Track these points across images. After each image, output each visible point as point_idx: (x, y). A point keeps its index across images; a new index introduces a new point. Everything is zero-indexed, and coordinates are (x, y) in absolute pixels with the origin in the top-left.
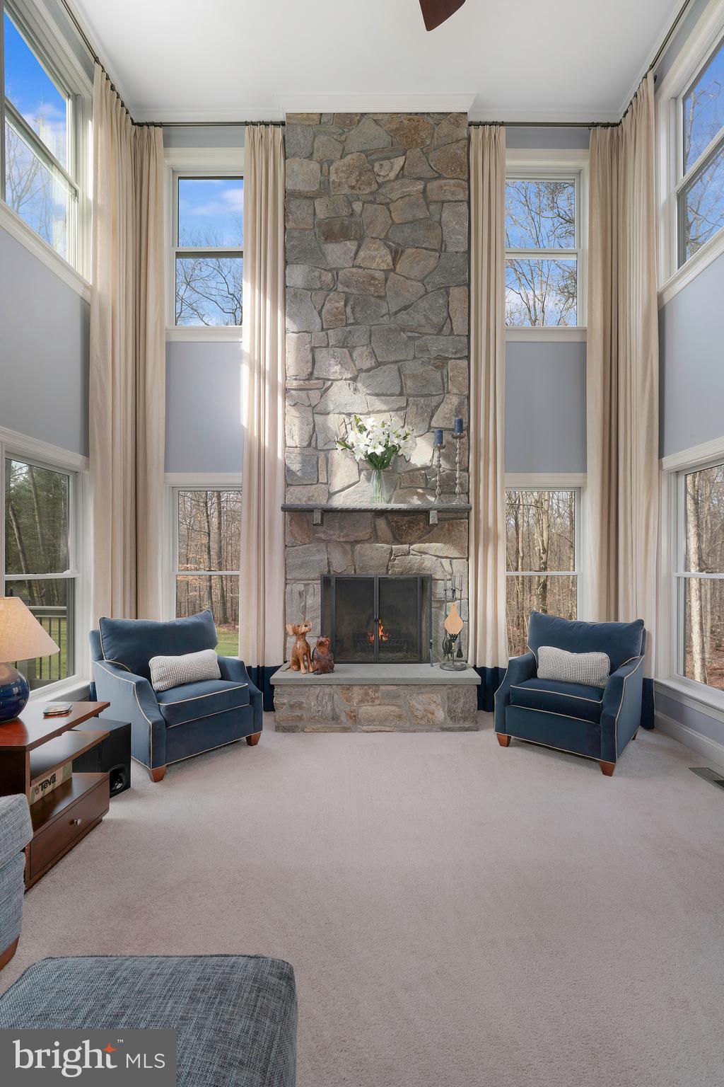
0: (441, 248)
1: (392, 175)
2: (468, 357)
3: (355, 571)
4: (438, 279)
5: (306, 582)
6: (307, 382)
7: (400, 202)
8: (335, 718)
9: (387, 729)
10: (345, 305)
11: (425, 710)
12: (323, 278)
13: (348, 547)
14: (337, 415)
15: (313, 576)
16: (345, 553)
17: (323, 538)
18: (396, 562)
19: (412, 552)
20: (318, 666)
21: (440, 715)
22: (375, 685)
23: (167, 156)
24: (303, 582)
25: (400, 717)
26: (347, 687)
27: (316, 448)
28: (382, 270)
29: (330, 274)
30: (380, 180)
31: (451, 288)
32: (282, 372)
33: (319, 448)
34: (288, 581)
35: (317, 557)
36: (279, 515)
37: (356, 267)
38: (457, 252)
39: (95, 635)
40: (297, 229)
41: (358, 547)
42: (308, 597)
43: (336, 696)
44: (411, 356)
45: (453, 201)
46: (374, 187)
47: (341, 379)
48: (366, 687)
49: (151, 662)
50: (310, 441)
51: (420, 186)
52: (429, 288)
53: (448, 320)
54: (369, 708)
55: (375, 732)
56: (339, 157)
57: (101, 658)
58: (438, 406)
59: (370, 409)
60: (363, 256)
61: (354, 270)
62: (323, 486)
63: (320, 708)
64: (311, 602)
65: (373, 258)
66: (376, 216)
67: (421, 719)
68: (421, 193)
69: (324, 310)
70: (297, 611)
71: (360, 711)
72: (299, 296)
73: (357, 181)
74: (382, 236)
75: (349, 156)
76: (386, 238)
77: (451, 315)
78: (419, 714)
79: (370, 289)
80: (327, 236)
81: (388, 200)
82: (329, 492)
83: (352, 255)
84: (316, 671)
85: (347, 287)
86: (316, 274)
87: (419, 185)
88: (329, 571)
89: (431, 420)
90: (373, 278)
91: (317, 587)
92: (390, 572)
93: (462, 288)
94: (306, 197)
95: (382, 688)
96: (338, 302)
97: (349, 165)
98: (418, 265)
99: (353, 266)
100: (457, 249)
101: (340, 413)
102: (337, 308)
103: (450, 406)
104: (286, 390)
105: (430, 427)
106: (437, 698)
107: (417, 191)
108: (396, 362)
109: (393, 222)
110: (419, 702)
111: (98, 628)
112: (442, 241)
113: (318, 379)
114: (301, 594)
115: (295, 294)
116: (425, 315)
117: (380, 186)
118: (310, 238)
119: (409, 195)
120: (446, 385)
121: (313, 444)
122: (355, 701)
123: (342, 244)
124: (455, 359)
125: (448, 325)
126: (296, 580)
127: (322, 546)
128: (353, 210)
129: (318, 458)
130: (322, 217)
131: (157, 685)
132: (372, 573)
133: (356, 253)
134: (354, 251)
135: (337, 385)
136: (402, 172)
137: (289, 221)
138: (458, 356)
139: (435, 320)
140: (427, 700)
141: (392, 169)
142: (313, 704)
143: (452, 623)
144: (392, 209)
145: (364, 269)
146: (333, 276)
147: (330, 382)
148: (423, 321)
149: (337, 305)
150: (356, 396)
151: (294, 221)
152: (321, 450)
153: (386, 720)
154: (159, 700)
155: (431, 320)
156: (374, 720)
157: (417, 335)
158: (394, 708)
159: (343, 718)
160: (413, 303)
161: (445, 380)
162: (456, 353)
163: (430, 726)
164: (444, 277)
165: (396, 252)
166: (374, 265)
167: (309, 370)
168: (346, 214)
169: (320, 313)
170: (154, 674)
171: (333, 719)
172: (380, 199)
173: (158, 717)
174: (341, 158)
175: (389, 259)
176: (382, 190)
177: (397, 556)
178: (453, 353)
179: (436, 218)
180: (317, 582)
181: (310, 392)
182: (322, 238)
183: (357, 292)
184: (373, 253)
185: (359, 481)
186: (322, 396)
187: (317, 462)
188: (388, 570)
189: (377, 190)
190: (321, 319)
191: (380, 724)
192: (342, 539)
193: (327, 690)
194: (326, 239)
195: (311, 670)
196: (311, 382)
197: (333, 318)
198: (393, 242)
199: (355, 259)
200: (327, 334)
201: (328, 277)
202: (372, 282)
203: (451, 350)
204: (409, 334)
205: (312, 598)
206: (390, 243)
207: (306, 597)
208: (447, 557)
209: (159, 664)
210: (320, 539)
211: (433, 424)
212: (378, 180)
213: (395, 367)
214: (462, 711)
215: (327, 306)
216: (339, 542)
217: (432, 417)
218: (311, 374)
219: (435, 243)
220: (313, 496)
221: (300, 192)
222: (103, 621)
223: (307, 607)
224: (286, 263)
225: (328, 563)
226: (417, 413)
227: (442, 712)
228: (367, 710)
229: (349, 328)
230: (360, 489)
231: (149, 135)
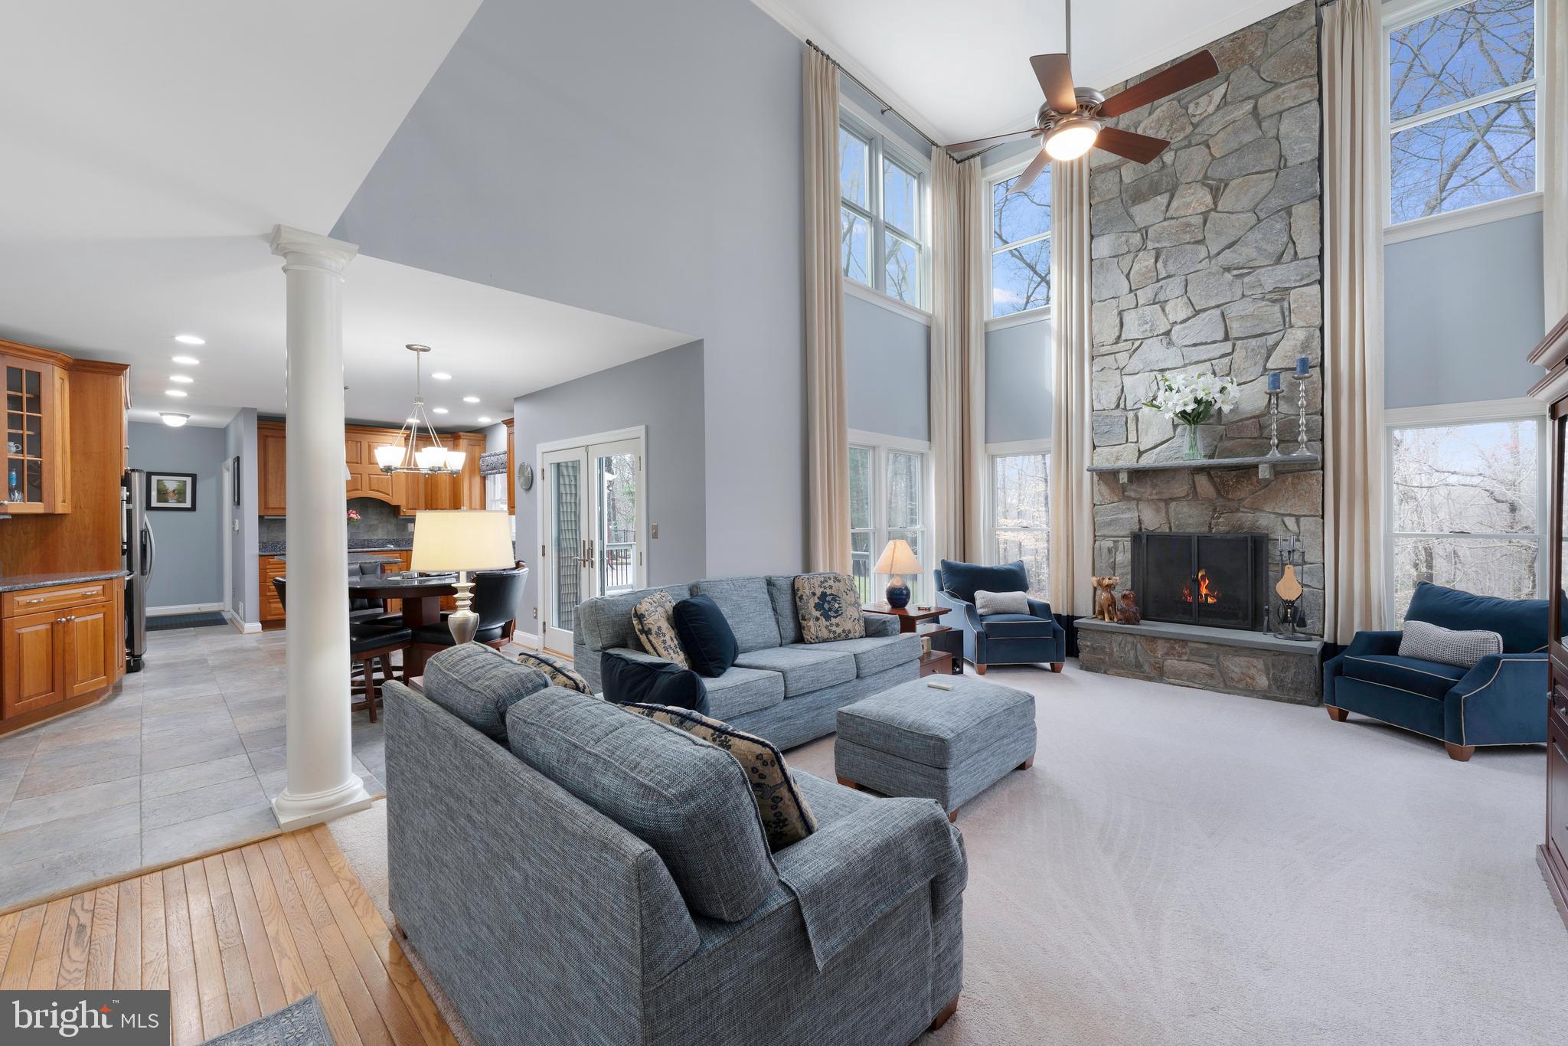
0: (1279, 165)
1: (1211, 109)
2: (1321, 282)
3: (1170, 528)
4: (1275, 202)
5: (1115, 539)
6: (1114, 346)
7: (1222, 134)
8: (1138, 666)
9: (1197, 686)
10: (1156, 261)
11: (1242, 673)
12: (1131, 241)
13: (1162, 505)
14: (1147, 374)
15: (1122, 533)
16: (1158, 511)
17: (1133, 496)
18: (1221, 520)
19: (1241, 509)
20: (1121, 617)
21: (1263, 681)
22: (1183, 641)
23: (984, 175)
24: (1113, 539)
25: (1211, 676)
26: (1153, 639)
27: (1125, 409)
28: (1200, 214)
29: (1139, 235)
30: (1195, 120)
31: (1294, 207)
32: (1089, 342)
33: (1128, 408)
34: (1097, 538)
35: (1127, 515)
36: (1087, 475)
37: (1169, 219)
38: (1301, 164)
39: (937, 573)
40: (1102, 202)
41: (1173, 505)
42: (1117, 553)
43: (1139, 646)
44: (1239, 295)
45: (1294, 107)
46: (1189, 129)
47: (1152, 337)
48: (1172, 641)
49: (975, 594)
50: (1119, 403)
51: (1248, 106)
52: (1262, 215)
53: (1290, 245)
54: (1176, 662)
55: (1182, 686)
56: (1147, 115)
57: (941, 589)
58: (1277, 344)
59: (1187, 362)
60: (1176, 206)
61: (1166, 223)
62: (1133, 445)
63: (1122, 655)
64: (1120, 558)
65: (1189, 205)
66: (1192, 159)
67: (1238, 682)
68: (1250, 114)
69: (1131, 274)
70: (1106, 567)
71: (1166, 663)
72: (1105, 265)
73: (1168, 132)
74: (1200, 177)
75: (1159, 110)
76: (1206, 177)
77: (1294, 238)
78: (1236, 677)
79: (1185, 237)
80: (1135, 198)
81: (1206, 137)
82: (1139, 450)
83: (1164, 208)
84: (1120, 621)
85: (1158, 242)
86: (1123, 239)
87: (1246, 106)
88: (1140, 529)
89: (1267, 361)
90: (1188, 225)
91: (1127, 544)
92: (1214, 531)
93: (1310, 202)
94: (1111, 169)
95: (1189, 644)
96: (1148, 260)
97: (1158, 120)
98: (1246, 195)
99: (1165, 219)
100: (1301, 160)
101: (1151, 371)
102: (1146, 267)
103: (1293, 343)
104: (1093, 357)
105: (1265, 369)
106: (1259, 664)
107: (1243, 114)
108: (1218, 306)
109: (1214, 158)
110: (1236, 665)
111: (940, 568)
112: (1281, 156)
113: (1126, 340)
114: (1109, 550)
115: (1102, 265)
116: (1256, 247)
117: (1195, 126)
118: (1116, 206)
119: (1233, 122)
120: (1287, 319)
121: (1122, 405)
122: (1159, 654)
123: (1152, 201)
124: (1300, 286)
125: (1290, 251)
126: (1105, 537)
127: (1133, 504)
128: (1163, 163)
129: (1127, 418)
130: (1129, 182)
131: (980, 611)
132: (1190, 530)
133: (1169, 205)
134: (1165, 204)
135: (1147, 344)
136: (1224, 100)
137: (1093, 198)
138: (1305, 282)
139: (1270, 248)
140: (1245, 663)
141: (1211, 102)
142: (1115, 650)
143: (1288, 587)
144: (1211, 145)
145: (1177, 218)
146: (1142, 235)
147: (1140, 341)
148: (1254, 255)
149: (1146, 263)
150: (1169, 351)
151: (1099, 196)
152: (1130, 410)
153: (1195, 676)
154: (982, 621)
155: (1265, 250)
156: (1182, 675)
157: (1245, 271)
158: (1204, 666)
159: (1146, 667)
160: (1240, 238)
161: (1287, 313)
162: (1301, 280)
163: (1251, 691)
164: (1283, 198)
165: (1218, 189)
166: (1190, 211)
167: (1117, 334)
168: (1156, 169)
169: (1128, 276)
170: (978, 603)
171: (1136, 667)
172: (1198, 139)
173: (981, 629)
174: (1150, 114)
175: (1209, 199)
176: (1199, 129)
177: (1222, 514)
178: (1296, 281)
179: (1272, 133)
180: (1126, 539)
181: (1117, 355)
182: (1129, 201)
183: (1169, 245)
184: (1188, 199)
185: (1174, 437)
186: (1130, 357)
187: (1126, 422)
188: (1211, 529)
189: (1193, 131)
190: (1130, 282)
191: (1190, 680)
192: (1154, 497)
193: (1130, 639)
194: (1133, 202)
195: (1116, 620)
196: (1119, 345)
197: (1143, 278)
198: (1214, 180)
199: (1167, 211)
200: (1136, 295)
201: (1136, 238)
202: (1188, 229)
203: (1293, 278)
204: (1235, 272)
205: (1122, 555)
206: (1210, 182)
207: (1115, 554)
208: (1290, 515)
209: (981, 595)
210: (1130, 497)
211: (1269, 365)
212: (1193, 121)
213: (1217, 312)
214: (1293, 682)
215: (1136, 267)
216: (1152, 500)
217: (1268, 357)
218: (1119, 337)
219: (1270, 162)
220: (1121, 455)
221: (1105, 166)
222: (943, 562)
223: (1117, 563)
224: (1092, 237)
225: (1139, 520)
226: (1246, 357)
227: (1265, 678)
228: (1171, 663)
229: (1160, 284)
230: (1174, 445)
231: (970, 165)
